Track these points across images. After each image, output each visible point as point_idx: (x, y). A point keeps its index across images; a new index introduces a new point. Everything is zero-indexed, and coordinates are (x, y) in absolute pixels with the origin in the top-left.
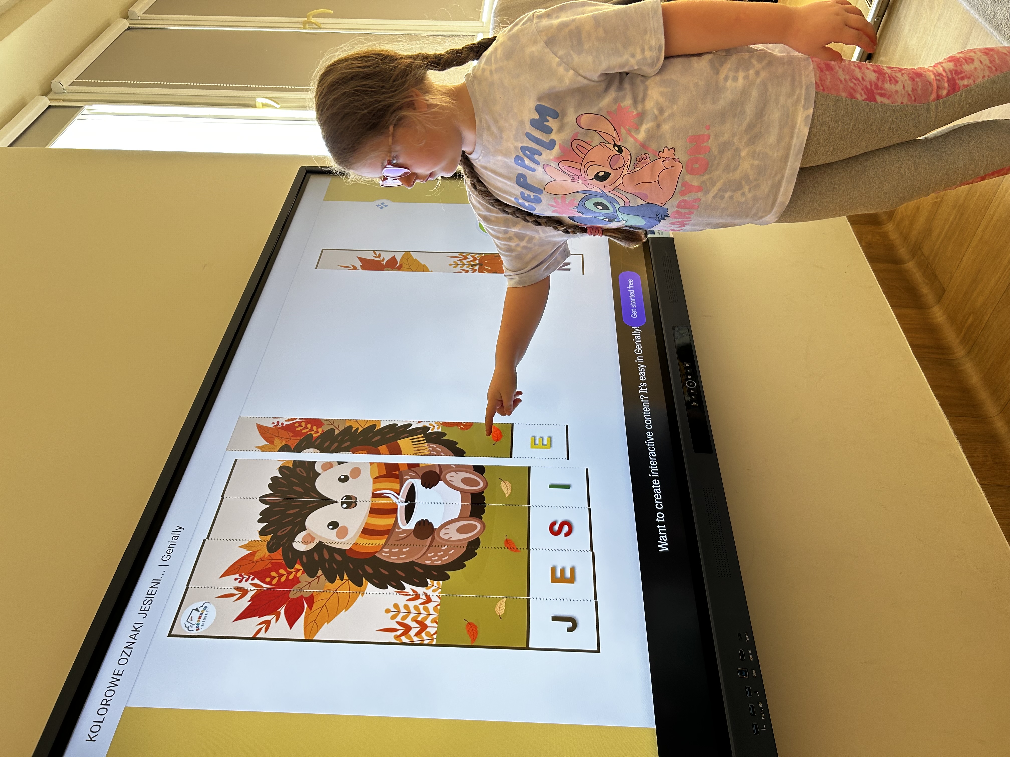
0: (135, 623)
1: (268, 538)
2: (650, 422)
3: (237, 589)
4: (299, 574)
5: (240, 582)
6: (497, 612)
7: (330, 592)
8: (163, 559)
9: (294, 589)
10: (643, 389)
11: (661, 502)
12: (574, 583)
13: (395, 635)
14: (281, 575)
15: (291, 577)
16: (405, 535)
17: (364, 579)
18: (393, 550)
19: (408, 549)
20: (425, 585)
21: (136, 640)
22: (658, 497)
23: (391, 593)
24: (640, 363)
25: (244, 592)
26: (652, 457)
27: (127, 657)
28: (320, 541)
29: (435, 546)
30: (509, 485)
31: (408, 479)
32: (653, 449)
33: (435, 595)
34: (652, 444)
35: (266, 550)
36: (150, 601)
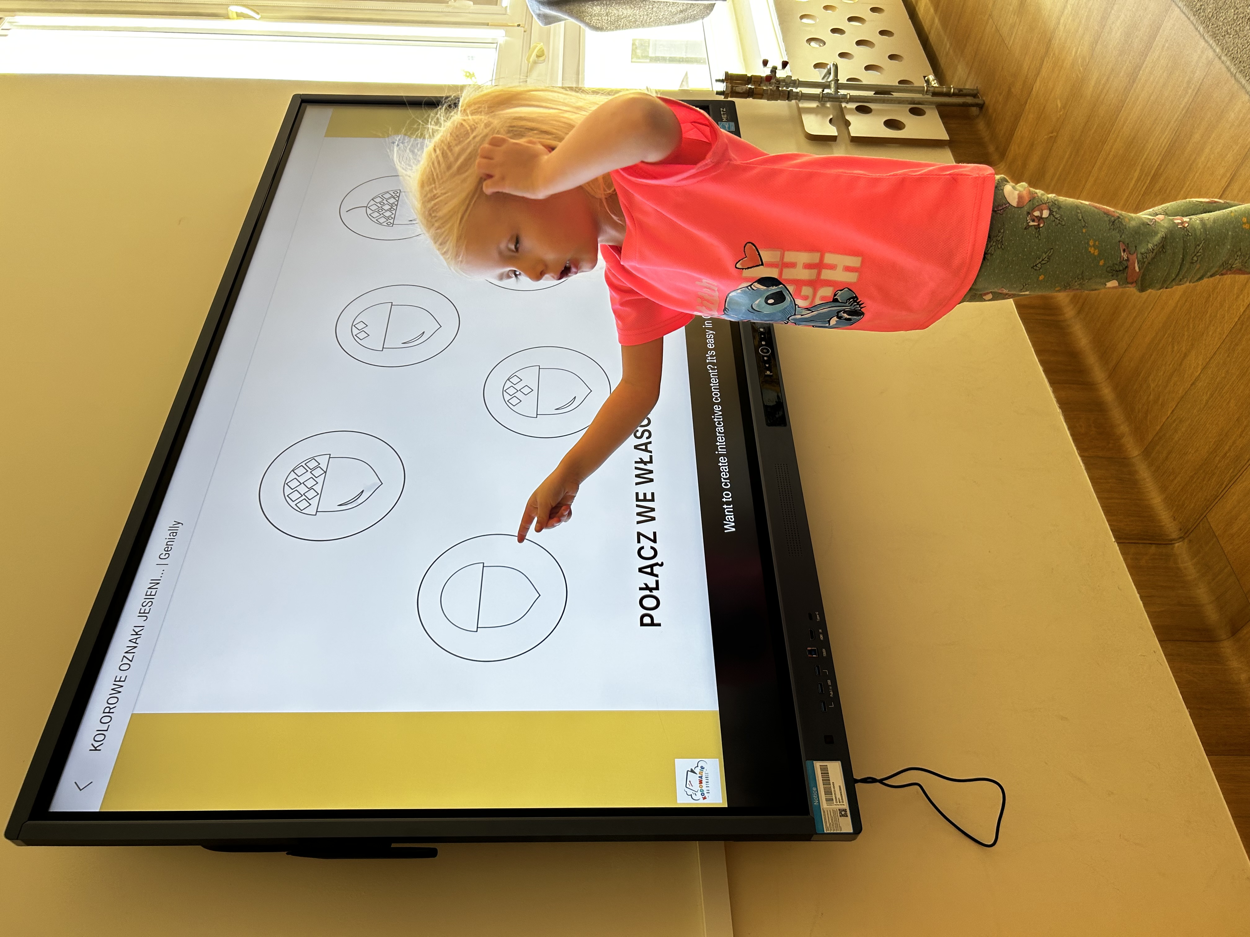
0: (135, 627)
2: (717, 394)
8: (161, 557)
10: (711, 357)
11: (729, 481)
21: (137, 644)
22: (725, 476)
24: (708, 328)
26: (719, 433)
27: (129, 662)
32: (721, 424)
34: (720, 418)
36: (151, 603)
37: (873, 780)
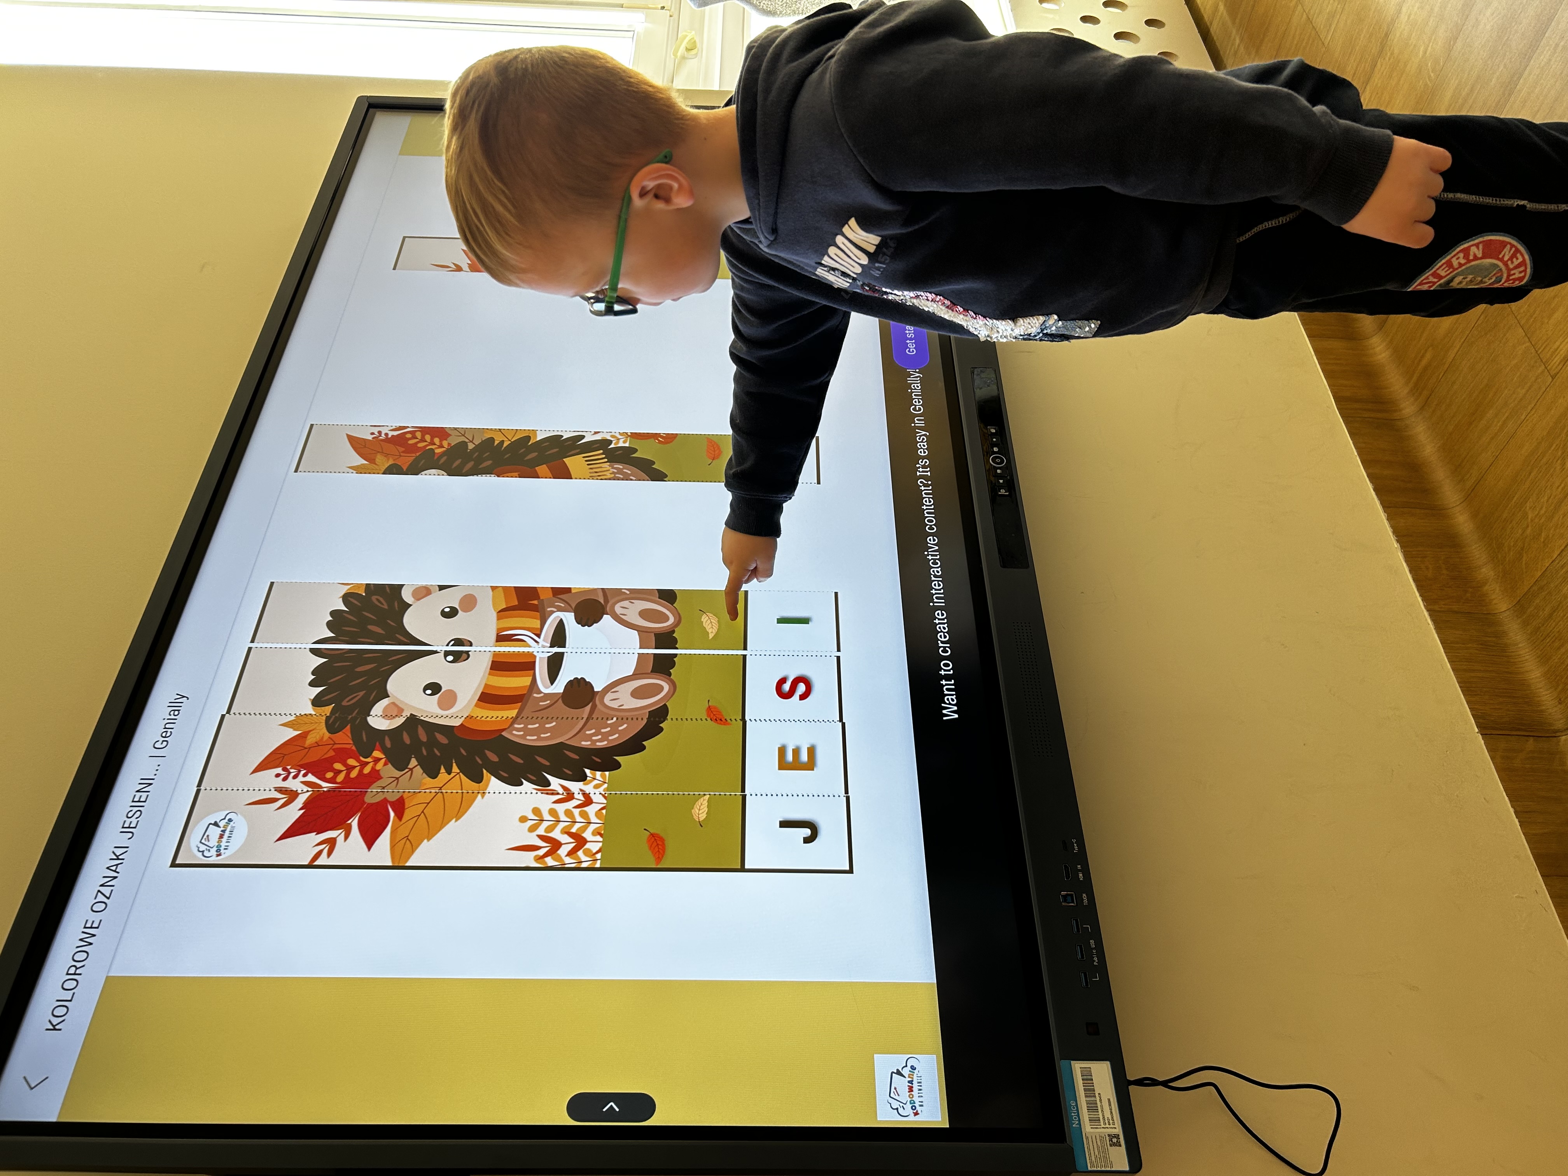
0: (115, 847)
1: (328, 710)
2: (933, 521)
3: (279, 790)
4: (379, 766)
5: (285, 779)
6: (694, 817)
7: (430, 792)
8: (156, 746)
9: (374, 789)
10: (922, 469)
11: (949, 645)
12: (813, 770)
13: (536, 856)
14: (350, 768)
15: (367, 770)
16: (548, 702)
17: (485, 771)
18: (530, 726)
19: (554, 724)
20: (583, 778)
21: (118, 873)
22: (943, 637)
23: (529, 792)
24: (919, 428)
25: (292, 795)
26: (935, 576)
27: (105, 900)
28: (411, 714)
29: (597, 718)
30: (714, 620)
31: (553, 612)
32: (937, 564)
33: (597, 793)
34: (936, 555)
35: (325, 728)
36: (139, 813)
37: (1152, 1082)
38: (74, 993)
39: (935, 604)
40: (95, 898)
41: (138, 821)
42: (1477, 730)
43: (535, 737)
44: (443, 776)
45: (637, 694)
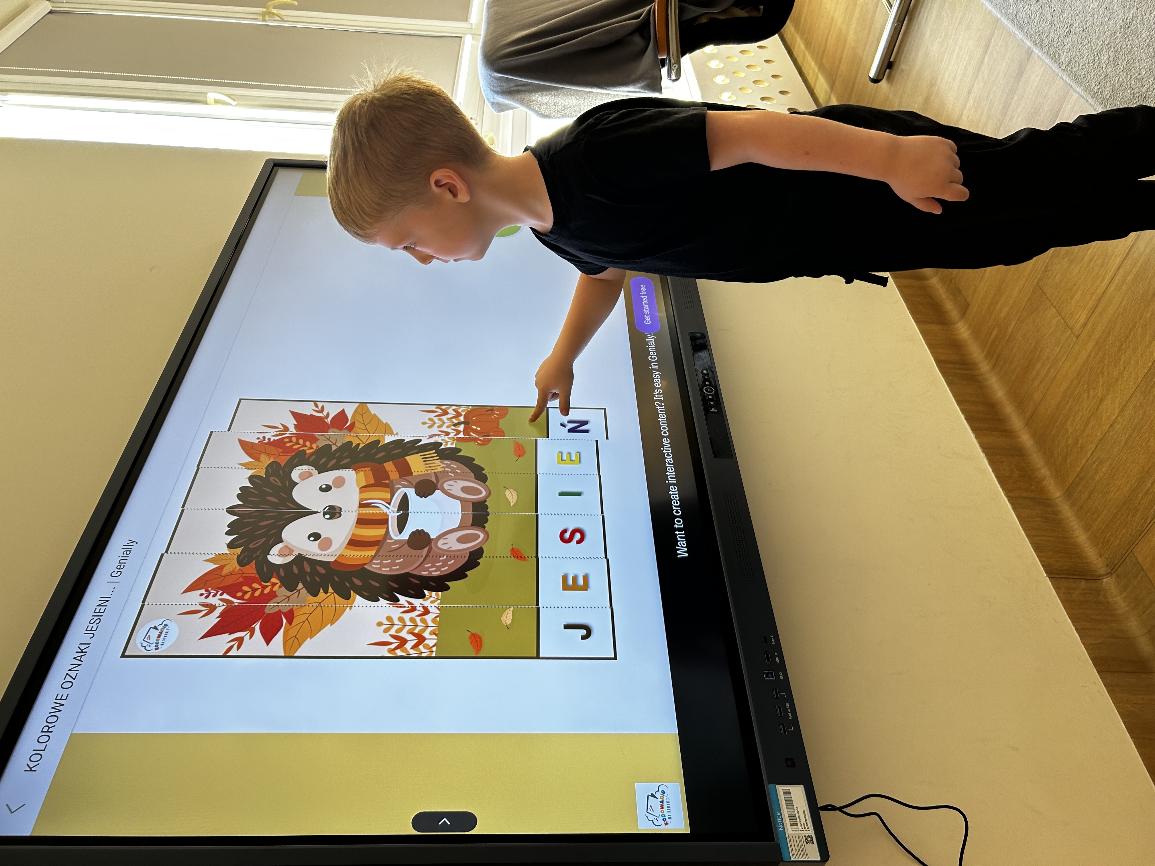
0: (80, 644)
1: (239, 551)
2: (666, 429)
3: (203, 605)
4: (276, 588)
5: (207, 597)
6: (503, 622)
7: (313, 606)
8: (112, 575)
9: (271, 604)
10: (658, 395)
11: (679, 508)
13: (389, 649)
14: (254, 590)
15: (267, 591)
16: (398, 545)
17: (352, 592)
18: (384, 562)
19: (402, 560)
20: (422, 596)
21: (82, 661)
22: (675, 503)
23: (384, 606)
24: (654, 370)
25: (212, 608)
26: (669, 464)
27: (72, 680)
28: (299, 554)
29: (433, 556)
30: (514, 494)
31: (399, 488)
32: (670, 456)
33: (433, 606)
34: (669, 450)
35: (236, 563)
36: (99, 620)
37: (833, 808)
38: (46, 745)
39: (670, 482)
40: (64, 679)
41: (98, 626)
42: (1045, 575)
43: (388, 569)
44: (322, 594)
45: (460, 540)
